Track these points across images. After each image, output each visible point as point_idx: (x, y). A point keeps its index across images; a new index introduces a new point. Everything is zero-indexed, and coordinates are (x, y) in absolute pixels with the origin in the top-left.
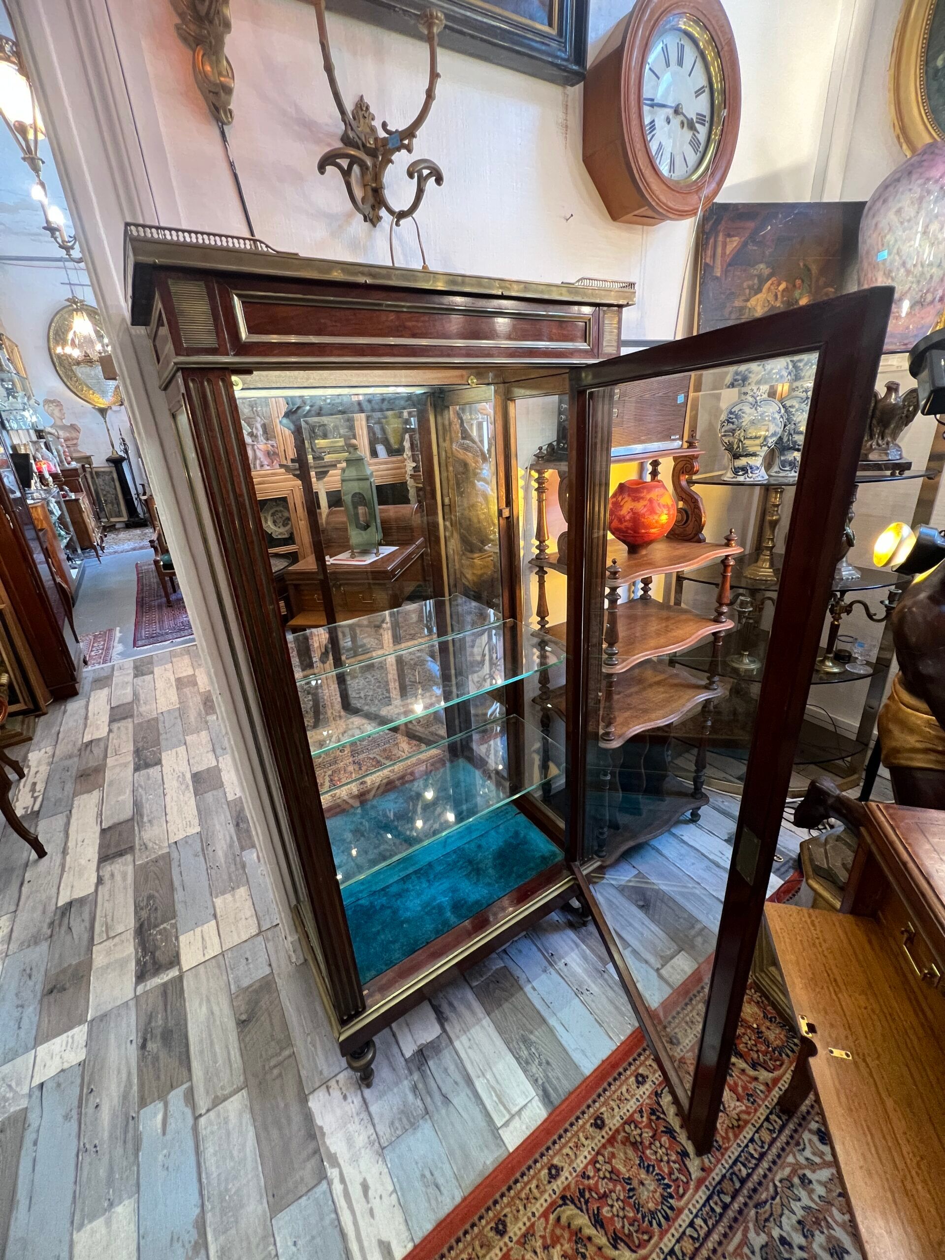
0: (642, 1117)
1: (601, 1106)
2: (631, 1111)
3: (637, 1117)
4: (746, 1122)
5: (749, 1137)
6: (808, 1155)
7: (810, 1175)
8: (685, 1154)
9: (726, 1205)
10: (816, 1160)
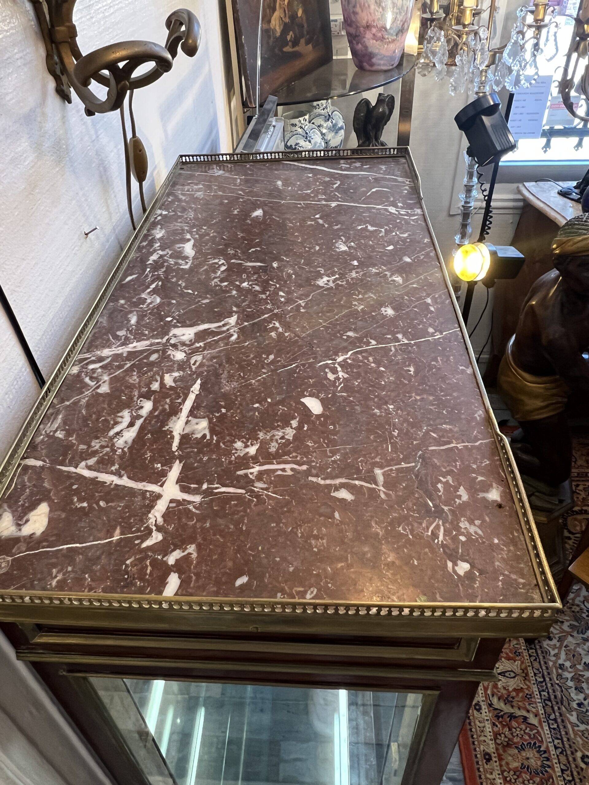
0: (497, 726)
2: (491, 730)
6: (553, 653)
7: (560, 662)
8: (525, 718)
9: (555, 720)
10: (556, 651)
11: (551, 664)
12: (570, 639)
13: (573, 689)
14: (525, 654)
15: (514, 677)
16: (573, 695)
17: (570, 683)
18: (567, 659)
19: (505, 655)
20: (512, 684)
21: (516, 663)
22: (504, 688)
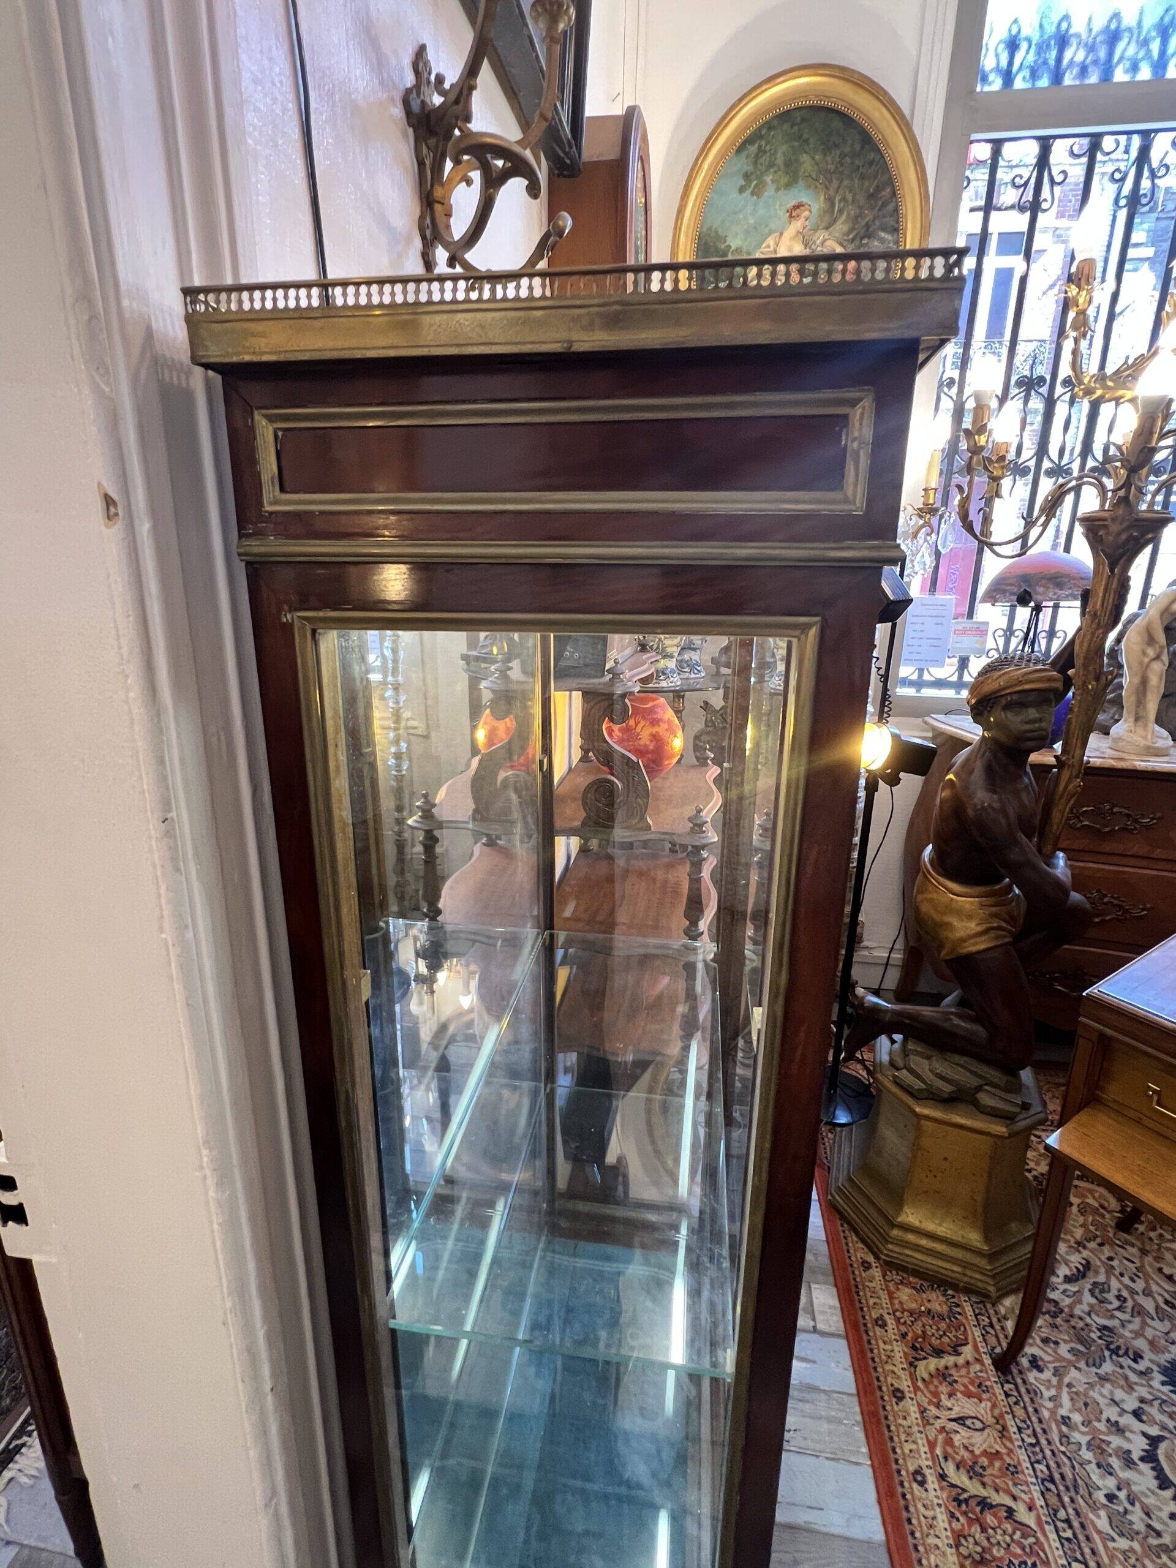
0: (958, 1520)
1: (928, 1559)
2: (947, 1525)
3: (956, 1526)
4: (1002, 1416)
5: (1015, 1429)
6: (1047, 1394)
7: (1063, 1412)
8: (1010, 1511)
9: (1067, 1521)
10: (1053, 1392)
11: (1046, 1414)
12: (1074, 1373)
13: (1093, 1466)
14: (998, 1389)
15: (982, 1430)
16: (1094, 1478)
17: (1087, 1455)
18: (1074, 1409)
19: (962, 1388)
20: (981, 1442)
21: (983, 1404)
22: (966, 1448)
